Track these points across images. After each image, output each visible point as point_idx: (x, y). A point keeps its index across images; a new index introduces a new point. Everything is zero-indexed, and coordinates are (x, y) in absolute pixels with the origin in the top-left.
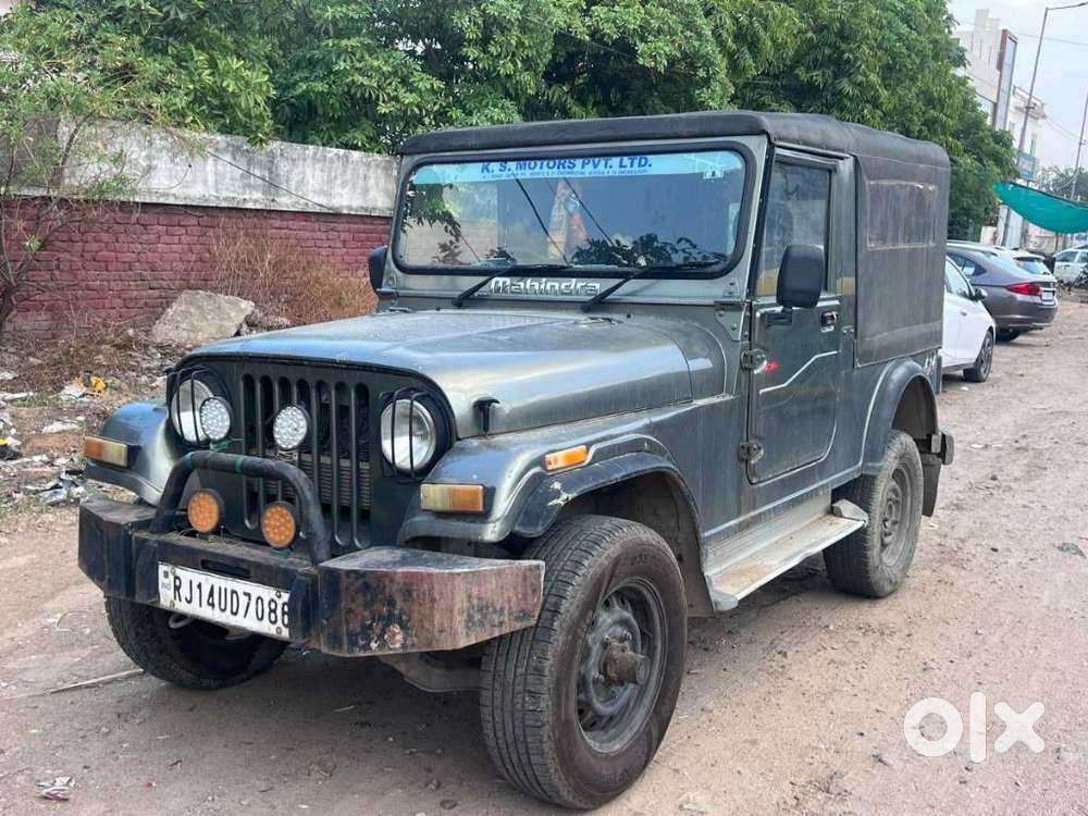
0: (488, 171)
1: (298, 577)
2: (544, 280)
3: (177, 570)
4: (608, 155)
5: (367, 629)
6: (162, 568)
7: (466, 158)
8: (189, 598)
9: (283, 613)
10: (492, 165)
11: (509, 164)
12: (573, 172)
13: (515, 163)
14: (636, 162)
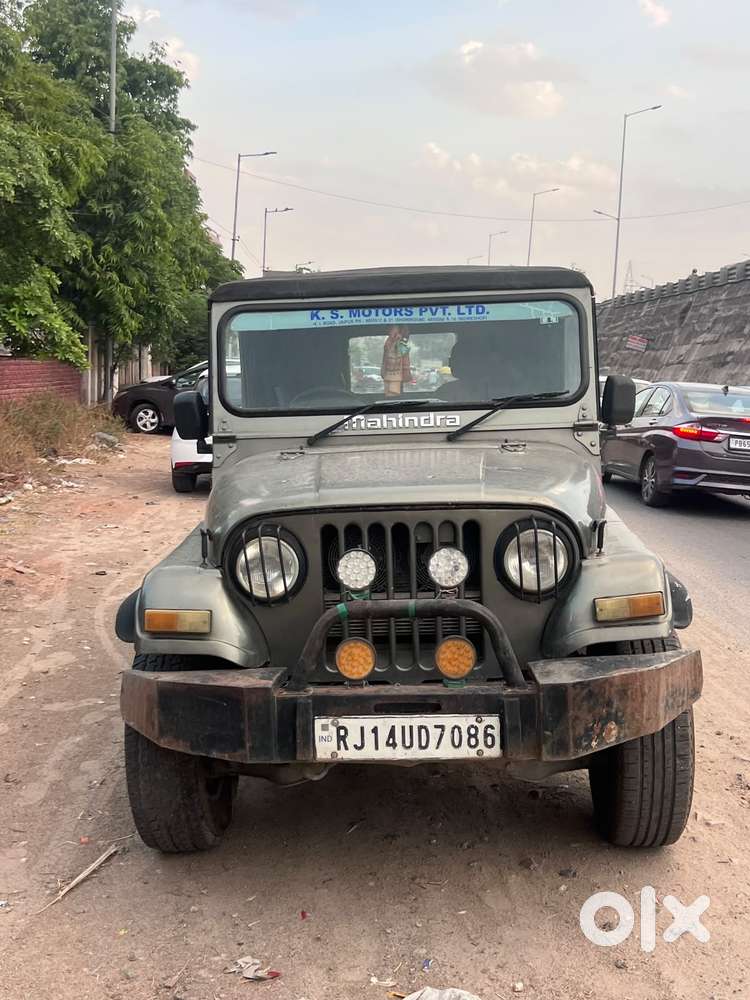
0: (318, 318)
1: (505, 700)
2: (400, 415)
3: (339, 720)
4: (445, 303)
5: (588, 730)
6: (319, 723)
7: (294, 306)
8: (359, 745)
9: (486, 735)
10: (322, 313)
11: (341, 312)
12: (411, 319)
13: (347, 311)
14: (474, 310)
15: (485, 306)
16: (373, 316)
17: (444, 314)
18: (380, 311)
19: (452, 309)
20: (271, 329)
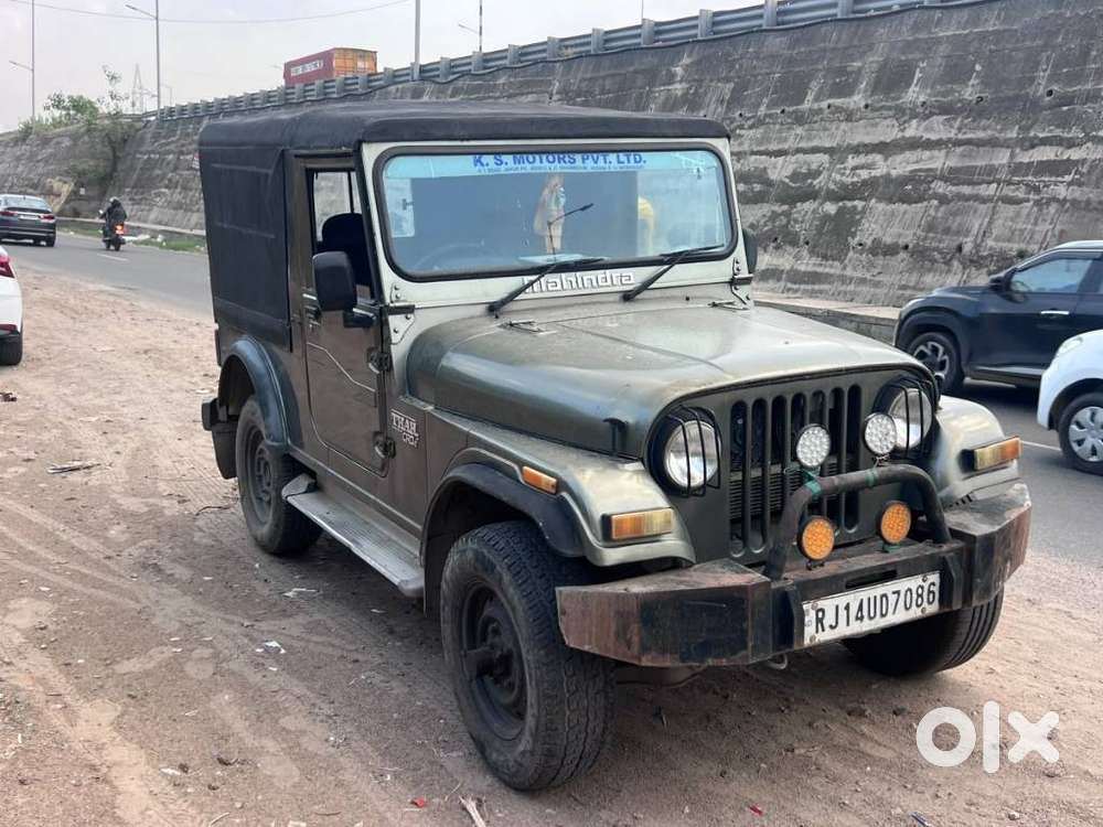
0: (482, 164)
1: (946, 556)
2: (578, 274)
3: (818, 603)
4: (605, 151)
7: (455, 150)
8: (834, 624)
9: (929, 592)
10: (485, 159)
11: (505, 158)
12: (574, 168)
13: (511, 157)
14: (632, 158)
15: (642, 154)
16: (537, 164)
17: (605, 162)
18: (544, 157)
19: (612, 157)
20: (433, 176)
